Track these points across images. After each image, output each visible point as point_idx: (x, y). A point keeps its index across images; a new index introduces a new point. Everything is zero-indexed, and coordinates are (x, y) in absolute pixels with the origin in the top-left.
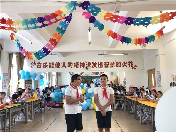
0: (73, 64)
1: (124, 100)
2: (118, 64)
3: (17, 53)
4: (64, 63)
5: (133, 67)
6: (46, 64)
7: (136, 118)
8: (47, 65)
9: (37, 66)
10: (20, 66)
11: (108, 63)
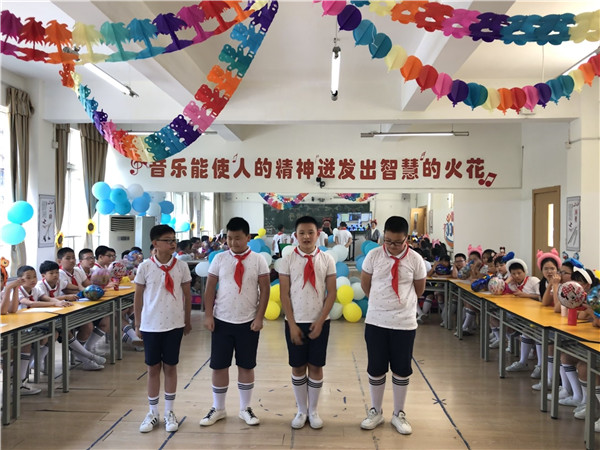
0: (274, 165)
1: (446, 291)
2: (431, 168)
3: (82, 126)
4: (242, 160)
5: (484, 179)
6: (183, 164)
7: (483, 357)
8: (185, 168)
9: (153, 170)
10: (95, 168)
11: (395, 162)
